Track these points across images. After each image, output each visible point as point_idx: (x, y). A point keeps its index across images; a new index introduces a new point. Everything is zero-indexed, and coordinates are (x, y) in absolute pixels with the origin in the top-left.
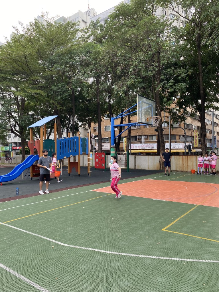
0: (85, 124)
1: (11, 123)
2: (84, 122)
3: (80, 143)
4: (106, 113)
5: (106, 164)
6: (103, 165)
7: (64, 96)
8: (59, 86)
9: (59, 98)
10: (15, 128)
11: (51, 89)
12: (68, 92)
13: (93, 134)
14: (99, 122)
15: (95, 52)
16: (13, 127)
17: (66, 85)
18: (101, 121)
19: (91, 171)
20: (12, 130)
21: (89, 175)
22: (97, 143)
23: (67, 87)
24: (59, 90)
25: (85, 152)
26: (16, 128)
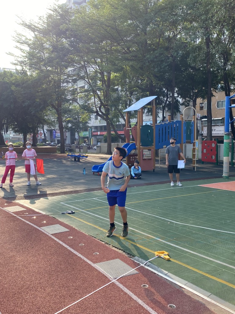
0: (188, 100)
1: (96, 103)
2: (187, 99)
3: (184, 128)
4: (220, 83)
5: (217, 156)
6: (214, 157)
7: (163, 67)
8: (157, 53)
9: (156, 70)
10: (100, 109)
11: (145, 58)
12: (168, 61)
13: (200, 115)
14: (209, 96)
15: (206, 3)
16: (98, 109)
17: (165, 52)
18: (212, 95)
19: (196, 164)
20: (97, 112)
21: (194, 169)
22: (205, 126)
23: (166, 54)
24: (155, 60)
25: (190, 140)
26: (102, 110)
